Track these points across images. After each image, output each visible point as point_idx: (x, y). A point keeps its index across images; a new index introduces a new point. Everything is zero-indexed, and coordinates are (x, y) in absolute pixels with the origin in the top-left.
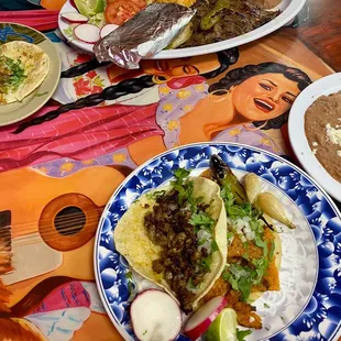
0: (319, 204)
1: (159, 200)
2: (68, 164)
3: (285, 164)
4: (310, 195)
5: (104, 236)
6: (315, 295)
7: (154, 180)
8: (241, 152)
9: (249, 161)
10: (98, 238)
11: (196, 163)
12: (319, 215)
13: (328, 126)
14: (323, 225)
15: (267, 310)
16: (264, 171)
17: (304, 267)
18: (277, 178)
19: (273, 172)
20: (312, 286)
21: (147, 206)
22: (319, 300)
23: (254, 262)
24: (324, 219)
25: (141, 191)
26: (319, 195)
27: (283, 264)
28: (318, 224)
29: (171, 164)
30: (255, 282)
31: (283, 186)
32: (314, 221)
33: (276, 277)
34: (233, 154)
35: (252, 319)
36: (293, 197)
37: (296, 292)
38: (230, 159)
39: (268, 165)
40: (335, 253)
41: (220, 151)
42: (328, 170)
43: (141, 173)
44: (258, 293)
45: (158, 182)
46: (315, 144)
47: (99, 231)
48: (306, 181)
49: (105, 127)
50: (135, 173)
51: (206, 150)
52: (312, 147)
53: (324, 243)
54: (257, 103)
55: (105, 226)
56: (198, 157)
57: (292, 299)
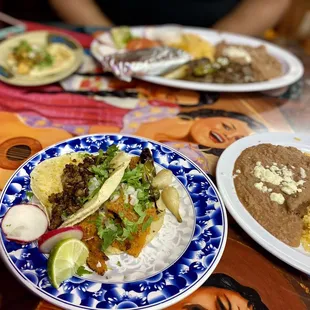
0: (213, 211)
1: (86, 160)
2: (43, 121)
3: (201, 174)
4: (209, 203)
5: (31, 164)
6: (164, 272)
7: (92, 148)
8: (171, 154)
9: (173, 163)
10: (26, 163)
11: (130, 149)
12: (208, 219)
13: (259, 163)
14: (207, 228)
15: (118, 267)
16: (181, 174)
17: (171, 252)
18: (189, 182)
19: (188, 177)
20: (167, 266)
21: (75, 161)
22: (165, 277)
23: (125, 221)
24: (210, 224)
25: (77, 150)
26: (217, 205)
27: (154, 242)
28: (202, 225)
29: (111, 142)
30: (119, 239)
31: (190, 189)
32: (200, 222)
33: (140, 247)
34: (163, 154)
35: (99, 265)
36: (194, 199)
37: (151, 266)
38: (159, 156)
39: (187, 170)
40: (203, 250)
41: (154, 148)
42: (238, 192)
43: (85, 140)
44: (117, 250)
45: (94, 149)
46: (239, 171)
47: (30, 160)
48: (212, 192)
49: (85, 110)
50: (80, 138)
51: (144, 144)
52: (234, 172)
53: (198, 241)
54: (211, 134)
55: (36, 159)
56: (135, 146)
57: (143, 269)
